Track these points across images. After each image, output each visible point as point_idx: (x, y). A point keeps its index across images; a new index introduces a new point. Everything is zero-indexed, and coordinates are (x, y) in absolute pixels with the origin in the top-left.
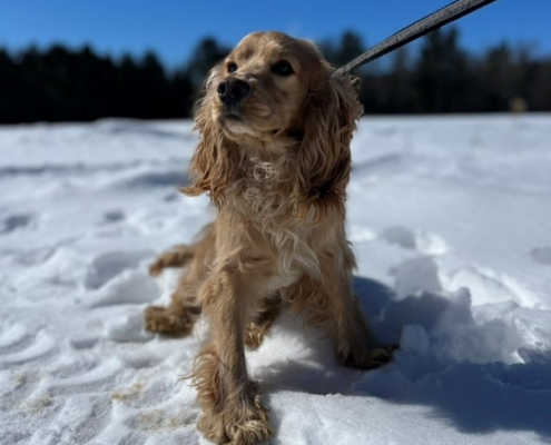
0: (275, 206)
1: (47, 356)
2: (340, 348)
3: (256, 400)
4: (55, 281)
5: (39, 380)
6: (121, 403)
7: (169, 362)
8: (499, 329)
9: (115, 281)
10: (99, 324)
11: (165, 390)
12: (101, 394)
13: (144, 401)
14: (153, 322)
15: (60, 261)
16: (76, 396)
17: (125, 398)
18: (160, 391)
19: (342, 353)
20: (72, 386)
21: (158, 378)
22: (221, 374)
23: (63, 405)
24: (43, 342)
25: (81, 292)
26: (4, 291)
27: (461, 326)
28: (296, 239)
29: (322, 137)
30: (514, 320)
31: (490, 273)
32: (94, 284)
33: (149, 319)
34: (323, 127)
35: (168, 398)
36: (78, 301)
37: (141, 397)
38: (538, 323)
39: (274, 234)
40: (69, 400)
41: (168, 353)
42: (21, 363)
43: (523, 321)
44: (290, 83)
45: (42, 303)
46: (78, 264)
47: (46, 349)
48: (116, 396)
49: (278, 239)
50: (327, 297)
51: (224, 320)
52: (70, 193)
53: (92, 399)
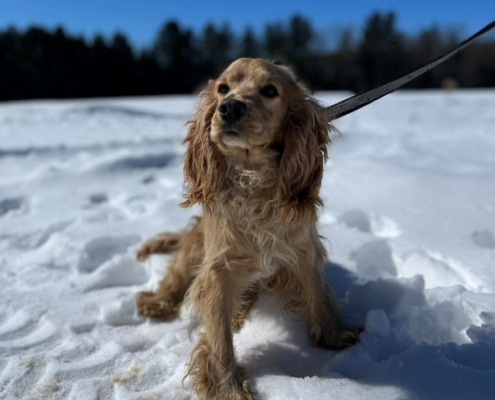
0: (258, 211)
1: (51, 340)
2: (313, 330)
3: (244, 385)
4: (51, 265)
5: (45, 365)
6: (122, 387)
7: (161, 345)
8: (449, 310)
9: (106, 266)
10: (94, 308)
11: (160, 373)
12: (102, 378)
13: (143, 384)
14: (145, 308)
15: (54, 246)
16: (80, 381)
17: (125, 381)
18: (156, 374)
19: (314, 335)
20: (76, 371)
21: (153, 362)
22: (213, 362)
23: (70, 390)
24: (45, 328)
25: (75, 276)
26: (5, 275)
27: (417, 308)
28: (275, 238)
29: (301, 150)
30: (461, 302)
31: (438, 256)
32: (87, 268)
33: (141, 304)
34: (302, 142)
35: (163, 381)
36: (73, 285)
37: (140, 380)
38: (483, 307)
39: (255, 235)
40: (75, 385)
41: (161, 337)
42: (27, 348)
43: (471, 304)
44: (274, 104)
45: (39, 287)
46: (72, 250)
47: (49, 334)
48: (117, 380)
49: (260, 240)
50: (301, 286)
51: (213, 313)
52: (56, 176)
53: (96, 383)
